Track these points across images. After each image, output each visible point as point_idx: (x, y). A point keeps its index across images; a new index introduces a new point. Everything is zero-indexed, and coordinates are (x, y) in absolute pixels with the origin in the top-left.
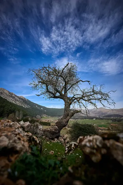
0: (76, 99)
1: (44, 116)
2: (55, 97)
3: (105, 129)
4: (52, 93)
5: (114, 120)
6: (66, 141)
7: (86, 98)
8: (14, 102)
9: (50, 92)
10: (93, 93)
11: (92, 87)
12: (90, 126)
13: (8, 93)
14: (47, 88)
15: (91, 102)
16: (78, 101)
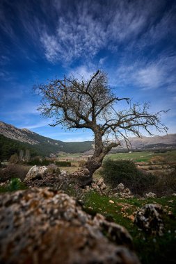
1: (61, 154)
3: (145, 165)
5: (158, 151)
7: (125, 125)
10: (134, 116)
11: (132, 107)
12: (128, 162)
15: (131, 130)
16: (113, 129)
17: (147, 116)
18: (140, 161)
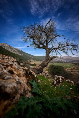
0: (54, 49)
2: (39, 48)
3: (69, 69)
4: (37, 45)
5: (77, 64)
6: (47, 75)
7: (61, 49)
8: (13, 52)
9: (36, 44)
10: (66, 45)
12: (61, 67)
13: (8, 47)
14: (34, 41)
15: (64, 51)
16: (55, 50)
17: (73, 45)
18: (67, 67)
